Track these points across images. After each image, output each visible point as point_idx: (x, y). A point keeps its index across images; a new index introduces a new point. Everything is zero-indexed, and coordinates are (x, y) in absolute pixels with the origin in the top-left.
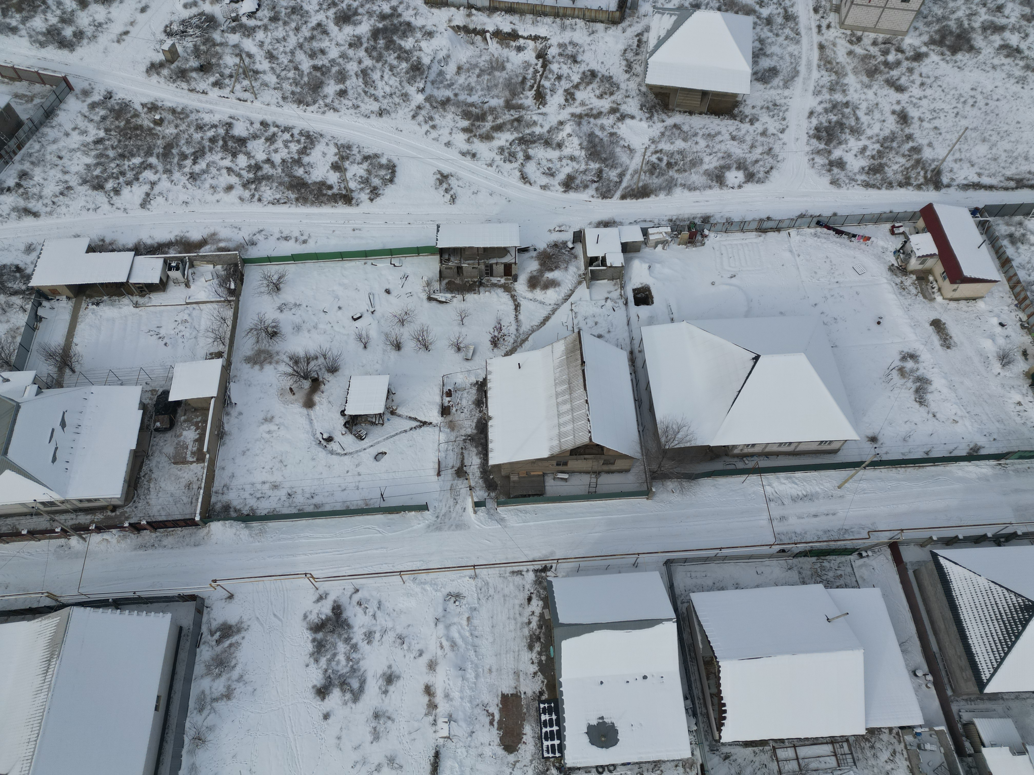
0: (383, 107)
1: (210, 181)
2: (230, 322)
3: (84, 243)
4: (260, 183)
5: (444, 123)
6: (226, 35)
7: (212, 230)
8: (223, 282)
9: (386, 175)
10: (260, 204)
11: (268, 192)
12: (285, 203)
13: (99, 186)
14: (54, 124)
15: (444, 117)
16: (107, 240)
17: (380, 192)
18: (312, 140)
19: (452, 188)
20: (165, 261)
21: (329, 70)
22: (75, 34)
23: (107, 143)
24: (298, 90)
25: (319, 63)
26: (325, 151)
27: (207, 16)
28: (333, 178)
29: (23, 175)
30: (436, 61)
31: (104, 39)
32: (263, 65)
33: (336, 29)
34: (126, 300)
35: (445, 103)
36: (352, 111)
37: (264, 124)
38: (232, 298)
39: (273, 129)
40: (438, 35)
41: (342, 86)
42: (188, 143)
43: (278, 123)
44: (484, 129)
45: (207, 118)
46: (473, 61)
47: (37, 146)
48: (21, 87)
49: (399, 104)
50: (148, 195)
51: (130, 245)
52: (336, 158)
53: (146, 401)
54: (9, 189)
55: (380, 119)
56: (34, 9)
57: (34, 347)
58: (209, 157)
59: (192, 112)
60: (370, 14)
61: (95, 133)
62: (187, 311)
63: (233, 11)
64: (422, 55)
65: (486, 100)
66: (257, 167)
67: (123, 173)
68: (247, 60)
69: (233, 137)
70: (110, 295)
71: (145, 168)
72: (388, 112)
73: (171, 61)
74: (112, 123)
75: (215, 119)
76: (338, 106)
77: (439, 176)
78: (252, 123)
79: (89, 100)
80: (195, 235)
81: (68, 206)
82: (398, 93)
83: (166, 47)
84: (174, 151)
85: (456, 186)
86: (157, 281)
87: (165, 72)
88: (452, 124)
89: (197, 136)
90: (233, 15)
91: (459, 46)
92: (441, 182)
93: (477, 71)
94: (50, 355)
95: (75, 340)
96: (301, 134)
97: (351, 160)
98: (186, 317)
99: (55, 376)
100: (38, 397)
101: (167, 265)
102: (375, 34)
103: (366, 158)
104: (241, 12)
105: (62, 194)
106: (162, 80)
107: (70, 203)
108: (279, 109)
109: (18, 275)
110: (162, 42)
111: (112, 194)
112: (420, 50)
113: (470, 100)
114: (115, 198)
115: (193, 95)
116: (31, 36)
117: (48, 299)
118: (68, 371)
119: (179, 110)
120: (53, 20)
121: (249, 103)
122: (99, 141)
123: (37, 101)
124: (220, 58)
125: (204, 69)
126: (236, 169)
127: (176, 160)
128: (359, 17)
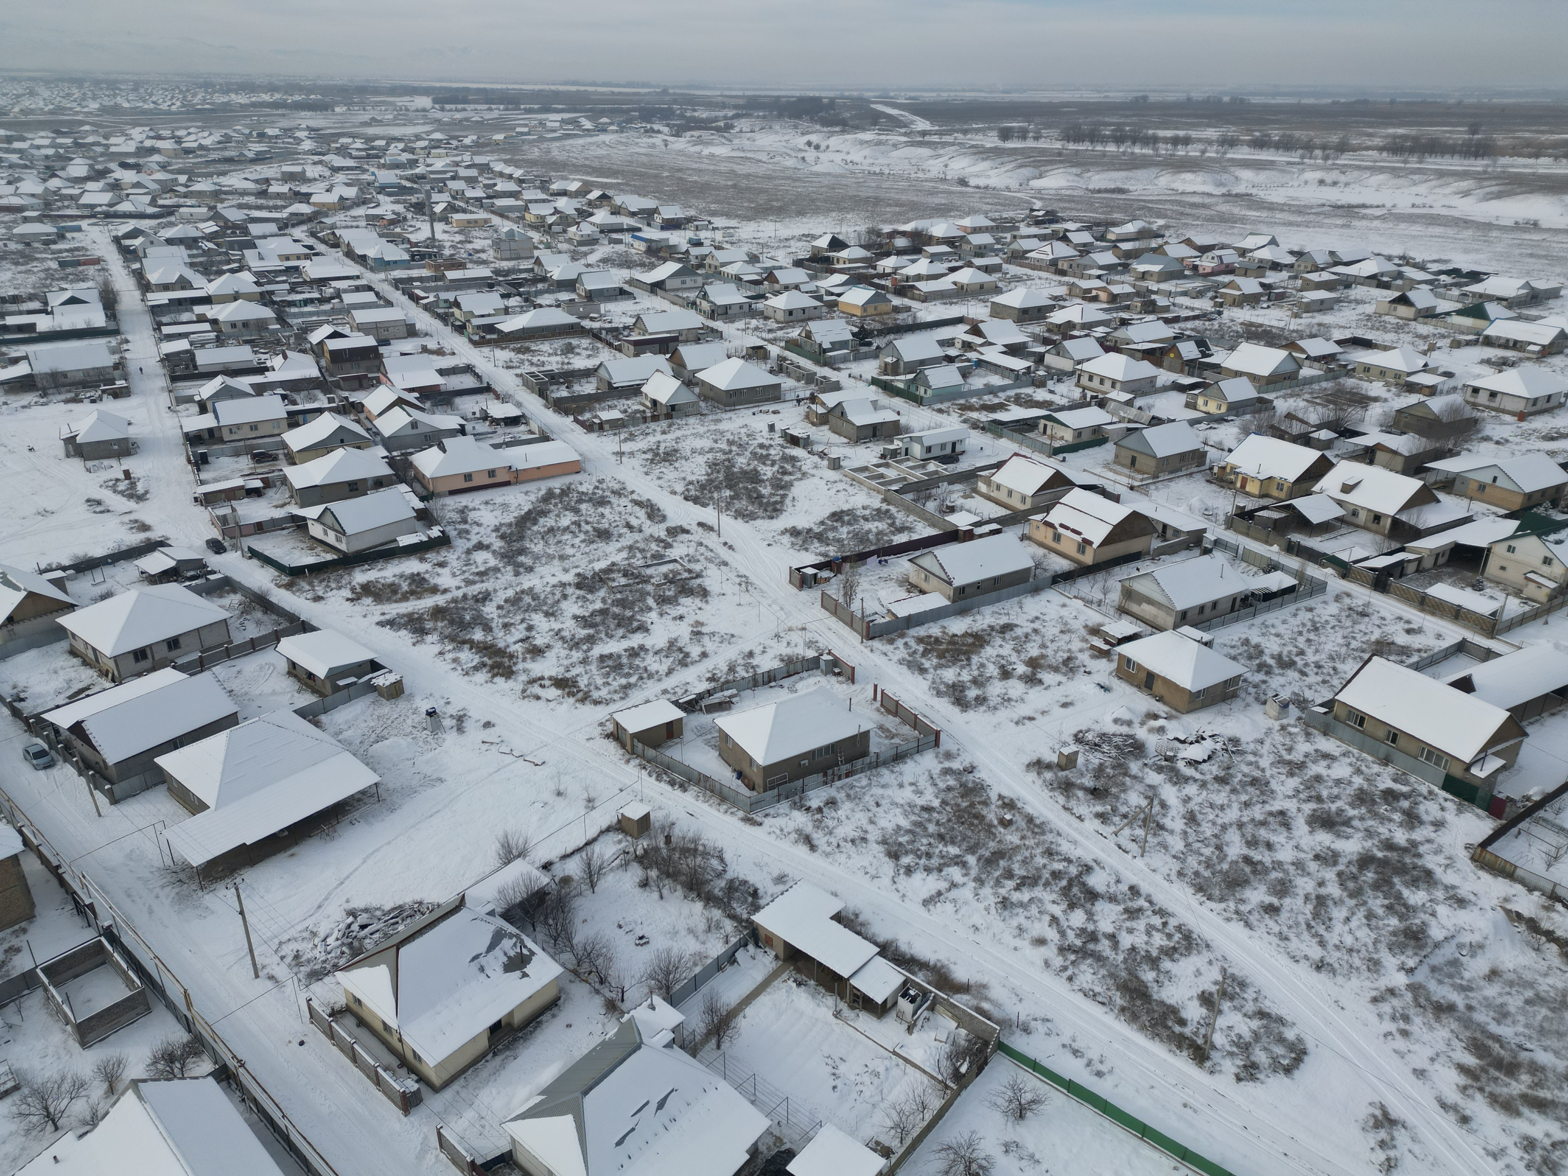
0: (1328, 960)
1: (1021, 919)
2: (928, 1116)
3: (836, 906)
4: (1084, 958)
5: (1426, 1036)
6: (1147, 770)
7: (984, 979)
8: (956, 1055)
9: (1284, 1057)
10: (1067, 985)
11: (1087, 975)
12: (1103, 1004)
13: (894, 855)
14: (896, 769)
15: (1431, 1028)
16: (861, 918)
17: (1261, 1076)
18: (1190, 944)
19: (1395, 1147)
20: (905, 983)
21: (1266, 871)
22: (977, 698)
23: (935, 815)
24: (1207, 874)
25: (1256, 856)
26: (1202, 970)
27: (1136, 741)
28: (1194, 1012)
29: (832, 803)
30: (1454, 942)
31: (1003, 714)
32: (1175, 822)
33: (1306, 828)
34: (830, 1001)
35: (1442, 1010)
36: (1276, 940)
37: (1134, 890)
38: (952, 1085)
39: (1142, 902)
40: (1476, 910)
41: (1275, 901)
42: (1024, 862)
43: (1155, 899)
44: (1505, 1090)
45: (1065, 847)
46: (1528, 976)
47: (864, 782)
48: (891, 722)
49: (1358, 969)
50: (939, 893)
51: (881, 939)
52: (1214, 989)
53: (762, 1148)
54: (808, 809)
55: (1315, 974)
56: (955, 661)
57: (705, 989)
58: (1038, 892)
59: (1051, 831)
60: (1369, 833)
61: (930, 798)
62: (887, 1062)
63: (1172, 750)
64: (1433, 922)
65: (1529, 1046)
66: (1093, 937)
67: (929, 856)
68: (1157, 808)
69: (1084, 884)
70: (820, 983)
71: (956, 864)
72: (1334, 972)
73: (1061, 767)
74: (954, 798)
75: (1075, 853)
76: (1255, 923)
77: (1378, 1113)
78: (1118, 881)
79: (947, 764)
80: (960, 974)
81: (849, 857)
82: (1364, 953)
83: (1066, 751)
84: (1002, 863)
85: (1405, 1149)
86: (879, 1000)
87: (1048, 775)
88: (1441, 1047)
89: (1040, 861)
90: (1170, 754)
91: (1507, 942)
92: (1377, 1125)
93: (1529, 994)
94: (711, 1010)
95: (748, 1011)
96: (1179, 928)
97: (1236, 1003)
98: (881, 1069)
99: (698, 1038)
100: (666, 1050)
101: (904, 990)
102: (1365, 861)
103: (1262, 1014)
104: (1181, 755)
105: (853, 841)
106: (1039, 782)
107: (854, 855)
108: (1166, 884)
109: (750, 899)
110: (1065, 744)
111: (902, 871)
112: (1433, 914)
113: (1494, 1028)
114: (902, 876)
115: (1065, 815)
116: (934, 682)
117: (757, 945)
118: (714, 1041)
119: (1038, 822)
120: (966, 676)
121: (1130, 856)
122: (928, 809)
123: (896, 741)
124: (1124, 791)
125: (1096, 793)
126: (1064, 923)
127: (997, 874)
128: (1349, 830)
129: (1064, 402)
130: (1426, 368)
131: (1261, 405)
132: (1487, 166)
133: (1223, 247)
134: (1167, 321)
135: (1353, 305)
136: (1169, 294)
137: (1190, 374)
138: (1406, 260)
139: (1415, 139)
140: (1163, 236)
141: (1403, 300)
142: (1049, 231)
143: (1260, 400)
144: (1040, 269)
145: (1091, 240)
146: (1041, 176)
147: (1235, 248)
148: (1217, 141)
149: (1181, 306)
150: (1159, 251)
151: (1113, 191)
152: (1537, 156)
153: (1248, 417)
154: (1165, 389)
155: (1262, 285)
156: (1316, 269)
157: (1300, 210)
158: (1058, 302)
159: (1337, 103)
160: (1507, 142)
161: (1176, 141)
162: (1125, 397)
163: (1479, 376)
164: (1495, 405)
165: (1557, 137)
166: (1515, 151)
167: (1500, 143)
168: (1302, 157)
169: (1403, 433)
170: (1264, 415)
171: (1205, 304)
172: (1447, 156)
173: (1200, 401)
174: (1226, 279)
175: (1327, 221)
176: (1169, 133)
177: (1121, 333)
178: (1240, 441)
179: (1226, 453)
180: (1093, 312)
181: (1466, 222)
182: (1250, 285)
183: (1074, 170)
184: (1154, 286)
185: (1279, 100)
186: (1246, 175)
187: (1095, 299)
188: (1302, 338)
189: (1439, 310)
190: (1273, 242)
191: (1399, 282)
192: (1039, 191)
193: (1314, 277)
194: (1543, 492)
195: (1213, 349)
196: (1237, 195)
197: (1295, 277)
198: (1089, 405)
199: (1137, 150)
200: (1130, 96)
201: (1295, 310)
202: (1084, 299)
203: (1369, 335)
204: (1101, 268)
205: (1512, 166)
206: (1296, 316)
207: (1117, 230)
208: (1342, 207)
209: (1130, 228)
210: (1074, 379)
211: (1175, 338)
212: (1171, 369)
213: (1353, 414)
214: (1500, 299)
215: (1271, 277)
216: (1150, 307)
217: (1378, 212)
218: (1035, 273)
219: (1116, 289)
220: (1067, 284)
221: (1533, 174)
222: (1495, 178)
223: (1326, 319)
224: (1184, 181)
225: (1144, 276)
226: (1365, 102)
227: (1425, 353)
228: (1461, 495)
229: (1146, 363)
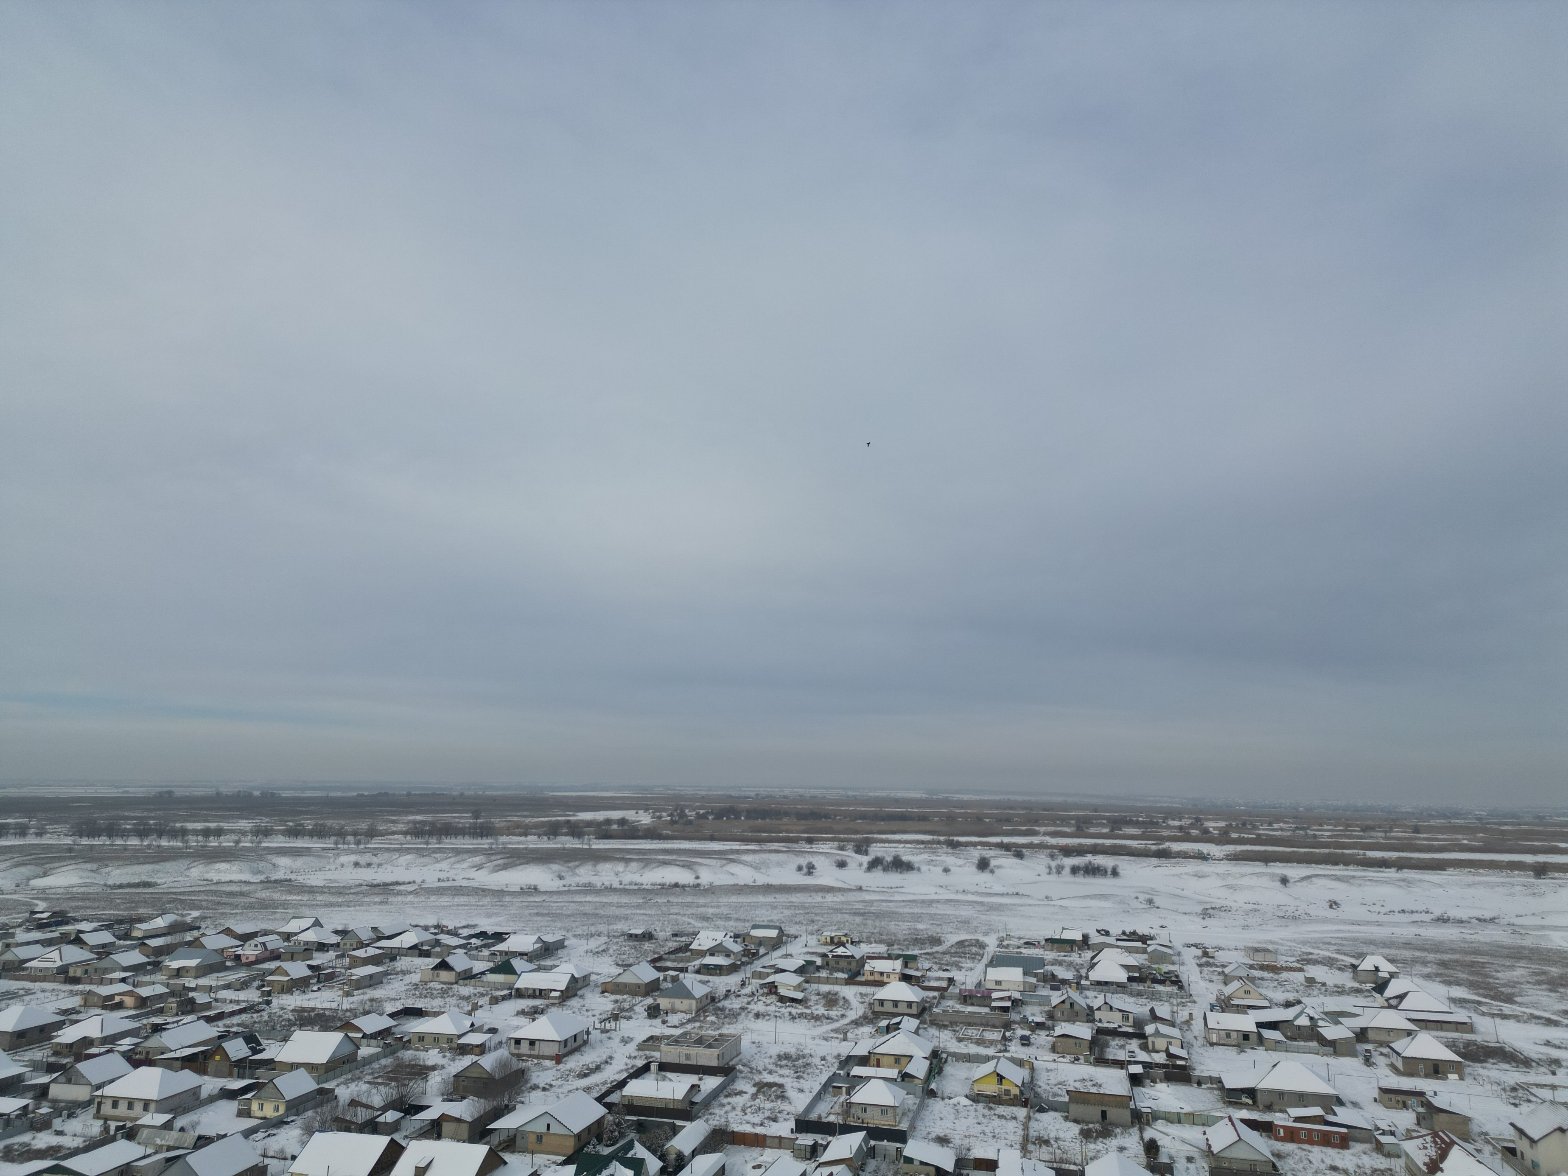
129: (78, 1142)
130: (473, 1028)
131: (323, 1096)
132: (492, 844)
133: (266, 933)
134: (209, 1020)
135: (400, 977)
136: (210, 989)
137: (241, 1076)
138: (441, 929)
139: (432, 824)
140: (199, 928)
141: (444, 966)
142: (56, 935)
143: (321, 1092)
144: (44, 979)
145: (113, 939)
146: (45, 875)
147: (278, 933)
148: (251, 832)
149: (224, 1001)
150: (195, 943)
151: (137, 885)
152: (526, 834)
153: (310, 1113)
154: (212, 1099)
155: (310, 967)
156: (362, 945)
157: (341, 891)
158: (69, 1017)
159: (362, 795)
160: (503, 824)
161: (207, 833)
162: (161, 1119)
163: (518, 1028)
164: (535, 1052)
165: (536, 820)
166: (510, 831)
167: (497, 826)
168: (336, 843)
169: (464, 1098)
170: (327, 1108)
171: (252, 995)
172: (459, 837)
173: (255, 1106)
174: (272, 965)
175: (367, 899)
176: (199, 826)
177: (154, 1042)
178: (304, 1144)
179: (289, 1162)
180: (117, 1022)
181: (484, 890)
182: (298, 969)
183: (88, 866)
184: (191, 983)
185: (308, 794)
186: (284, 861)
187: (120, 1006)
188: (356, 1017)
189: (475, 971)
190: (317, 923)
191: (438, 949)
192: (43, 890)
193: (361, 953)
194: (588, 1129)
195: (264, 1042)
196: (276, 881)
197: (343, 956)
198: (113, 1139)
199: (164, 843)
200: (154, 791)
201: (346, 988)
202: (104, 1007)
203: (419, 1004)
204: (125, 969)
205: (510, 843)
206: (348, 994)
207: (144, 926)
208: (379, 885)
209: (160, 923)
210: (93, 1110)
211: (220, 1037)
212: (218, 1074)
213: (415, 1086)
214: (522, 954)
215: (319, 959)
216: (188, 1006)
217: (410, 888)
218: (38, 985)
219: (145, 992)
220: (82, 993)
221: (526, 849)
222: (499, 853)
223: (377, 993)
224: (219, 871)
225: (179, 973)
226: (386, 794)
227: (469, 1013)
228: (523, 1151)
229: (187, 1072)
